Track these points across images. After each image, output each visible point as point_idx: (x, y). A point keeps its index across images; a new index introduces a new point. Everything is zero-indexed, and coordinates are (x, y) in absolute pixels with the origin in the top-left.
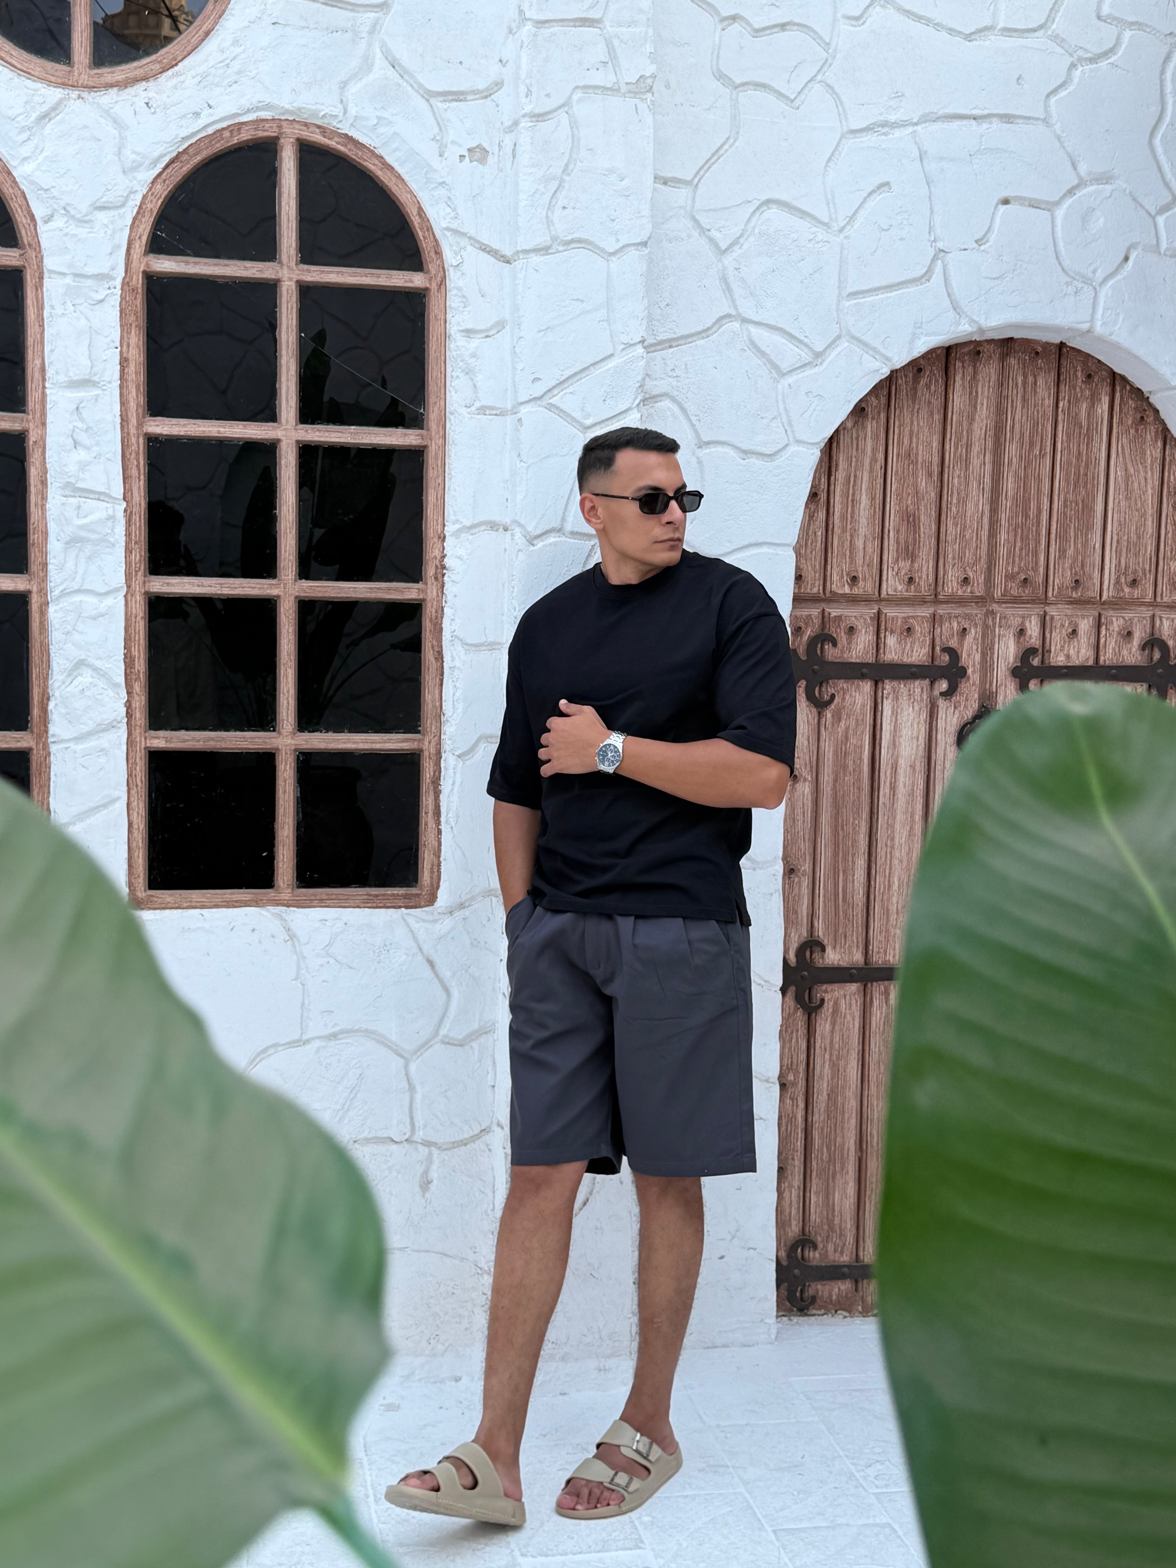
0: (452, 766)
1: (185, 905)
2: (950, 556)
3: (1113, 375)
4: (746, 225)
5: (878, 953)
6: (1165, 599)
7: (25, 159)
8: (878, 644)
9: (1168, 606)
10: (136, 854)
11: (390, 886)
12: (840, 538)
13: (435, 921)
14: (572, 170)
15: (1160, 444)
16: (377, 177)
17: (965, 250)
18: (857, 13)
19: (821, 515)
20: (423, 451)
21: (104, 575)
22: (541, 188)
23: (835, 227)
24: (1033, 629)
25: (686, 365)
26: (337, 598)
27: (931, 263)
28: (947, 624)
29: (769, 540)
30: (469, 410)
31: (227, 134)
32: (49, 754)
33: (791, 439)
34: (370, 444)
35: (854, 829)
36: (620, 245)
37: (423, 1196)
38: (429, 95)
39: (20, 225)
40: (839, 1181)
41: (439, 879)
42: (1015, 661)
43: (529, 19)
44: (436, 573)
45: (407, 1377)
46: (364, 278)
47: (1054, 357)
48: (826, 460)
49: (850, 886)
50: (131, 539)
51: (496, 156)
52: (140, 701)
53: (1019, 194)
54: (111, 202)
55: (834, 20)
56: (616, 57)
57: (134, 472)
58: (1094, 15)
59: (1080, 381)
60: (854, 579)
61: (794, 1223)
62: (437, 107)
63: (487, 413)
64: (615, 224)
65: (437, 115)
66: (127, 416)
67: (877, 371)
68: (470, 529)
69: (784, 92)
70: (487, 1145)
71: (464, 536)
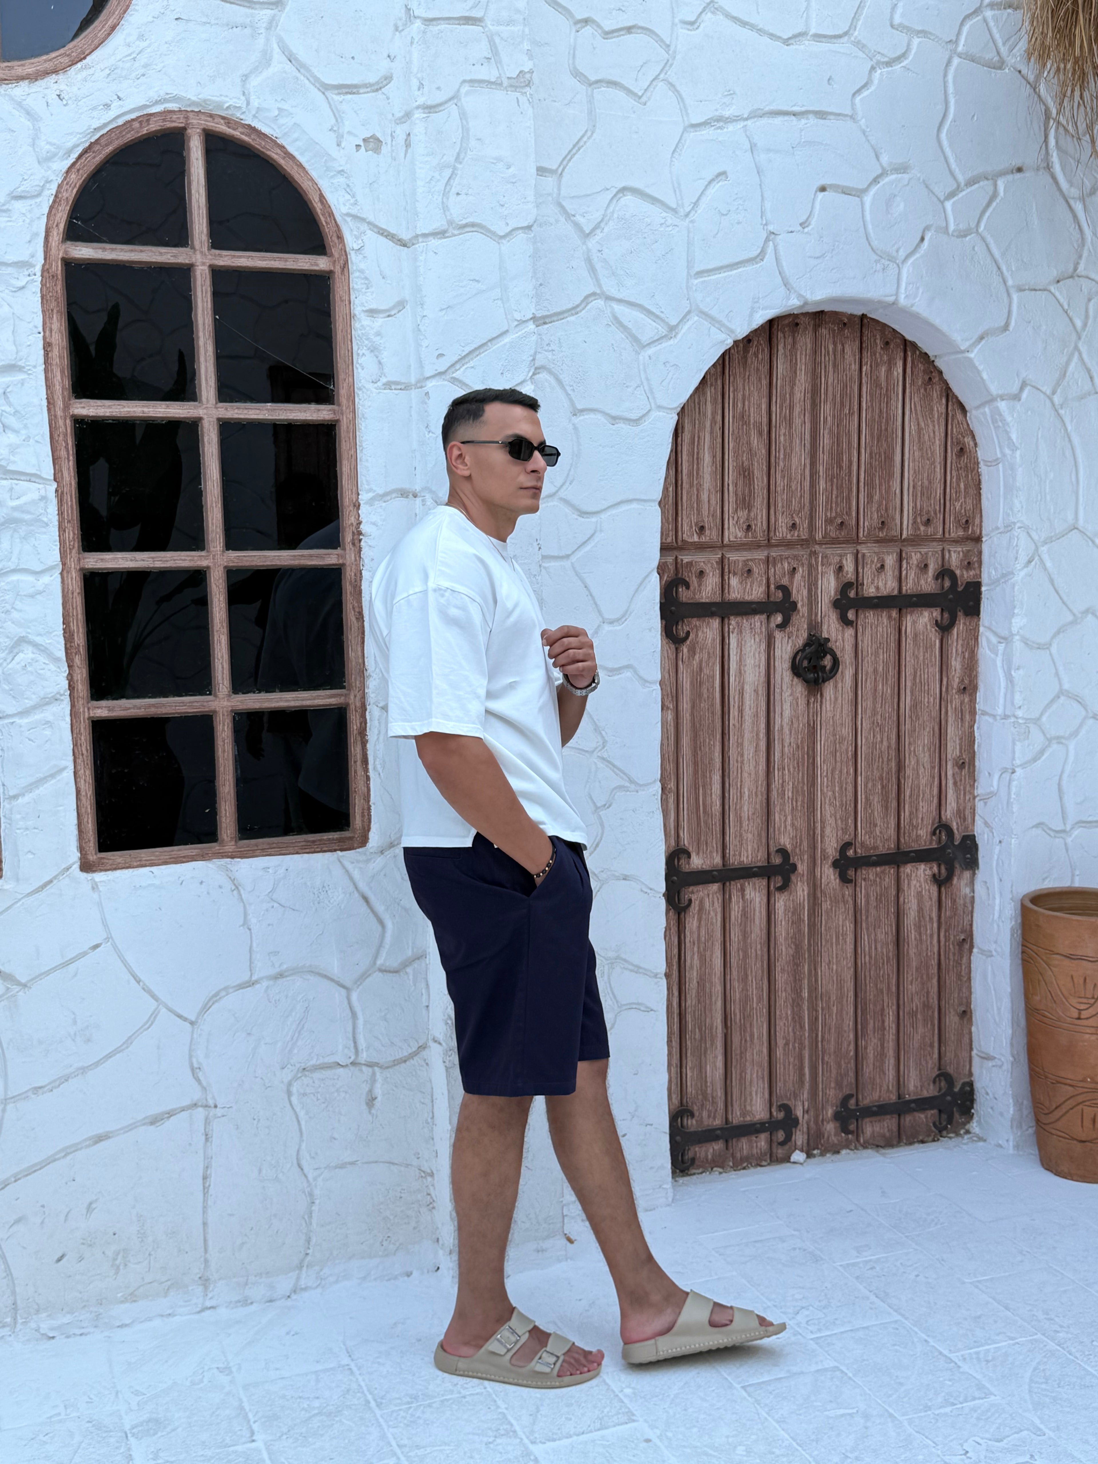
0: (377, 717)
1: (135, 864)
2: (780, 505)
3: (905, 342)
4: (606, 210)
5: (735, 855)
6: (952, 535)
8: (723, 586)
9: (954, 541)
10: (86, 820)
11: (325, 831)
12: (688, 492)
13: (368, 861)
14: (463, 159)
15: (944, 401)
16: (280, 165)
17: (792, 232)
18: (692, 18)
20: (335, 425)
21: (39, 554)
22: (437, 175)
23: (682, 212)
24: (849, 566)
25: (559, 339)
26: (263, 566)
27: (764, 244)
28: (779, 565)
29: (637, 497)
30: (376, 385)
31: (136, 125)
33: (653, 405)
34: (286, 420)
35: (710, 749)
36: (509, 229)
37: (370, 1112)
38: (325, 88)
40: (710, 1057)
41: (370, 822)
42: (836, 594)
43: (418, 17)
44: (353, 539)
45: (364, 1278)
46: (273, 262)
47: (858, 327)
49: (708, 799)
50: (63, 518)
51: (389, 146)
52: (82, 674)
53: (834, 182)
54: (28, 192)
55: (673, 24)
56: (498, 54)
57: (63, 453)
58: (888, 24)
59: (879, 347)
60: (702, 529)
61: (674, 1096)
62: (333, 99)
63: (393, 387)
64: (504, 209)
65: (333, 107)
66: (54, 400)
67: (723, 342)
68: (383, 497)
69: (633, 89)
70: (425, 1060)
71: (377, 503)
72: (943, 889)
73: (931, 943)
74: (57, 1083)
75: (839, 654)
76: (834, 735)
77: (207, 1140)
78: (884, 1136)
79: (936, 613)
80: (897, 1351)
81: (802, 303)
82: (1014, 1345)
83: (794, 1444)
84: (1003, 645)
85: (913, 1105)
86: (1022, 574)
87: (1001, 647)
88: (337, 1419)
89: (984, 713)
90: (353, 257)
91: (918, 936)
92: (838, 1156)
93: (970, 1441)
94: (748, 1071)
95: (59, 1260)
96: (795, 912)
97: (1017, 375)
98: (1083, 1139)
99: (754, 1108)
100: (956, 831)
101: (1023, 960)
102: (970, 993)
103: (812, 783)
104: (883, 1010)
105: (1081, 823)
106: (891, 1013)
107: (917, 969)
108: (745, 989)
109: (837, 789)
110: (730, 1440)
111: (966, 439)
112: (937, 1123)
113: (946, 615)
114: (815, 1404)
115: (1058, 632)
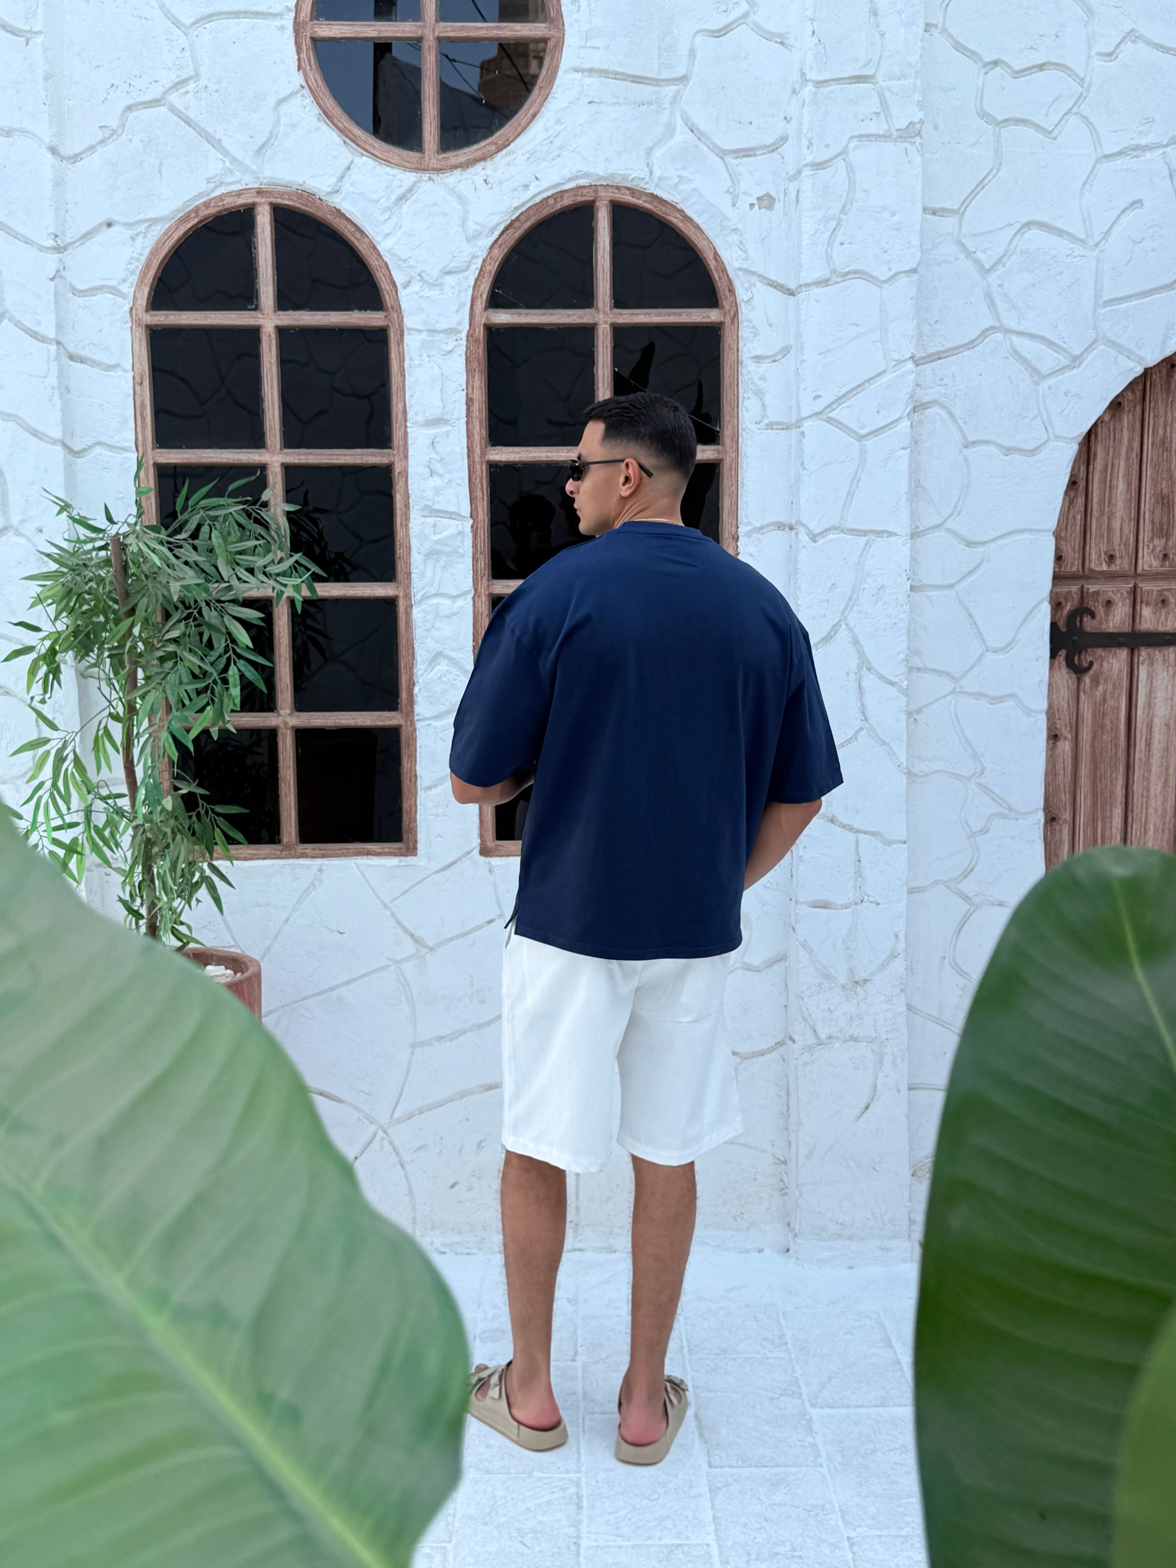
4: (1008, 246)
7: (387, 235)
8: (1134, 616)
12: (1098, 520)
14: (849, 210)
16: (679, 228)
18: (1110, 50)
19: (1080, 501)
20: (719, 464)
21: (456, 581)
22: (822, 227)
23: (1091, 242)
25: (953, 373)
29: (1029, 527)
30: (759, 426)
31: (552, 201)
32: (415, 730)
33: (1051, 436)
35: (1112, 781)
36: (892, 273)
38: (722, 154)
39: (385, 292)
43: (810, 80)
46: (668, 317)
48: (1085, 450)
49: (1108, 832)
50: (477, 550)
51: (782, 202)
54: (457, 267)
55: (1089, 57)
56: (888, 108)
57: (479, 494)
60: (1112, 558)
62: (730, 163)
63: (775, 427)
64: (887, 255)
65: (730, 170)
66: (473, 448)
67: (1131, 370)
68: (760, 529)
69: (1043, 125)
71: (755, 536)
74: (456, 1035)
90: (743, 308)
95: (452, 1187)
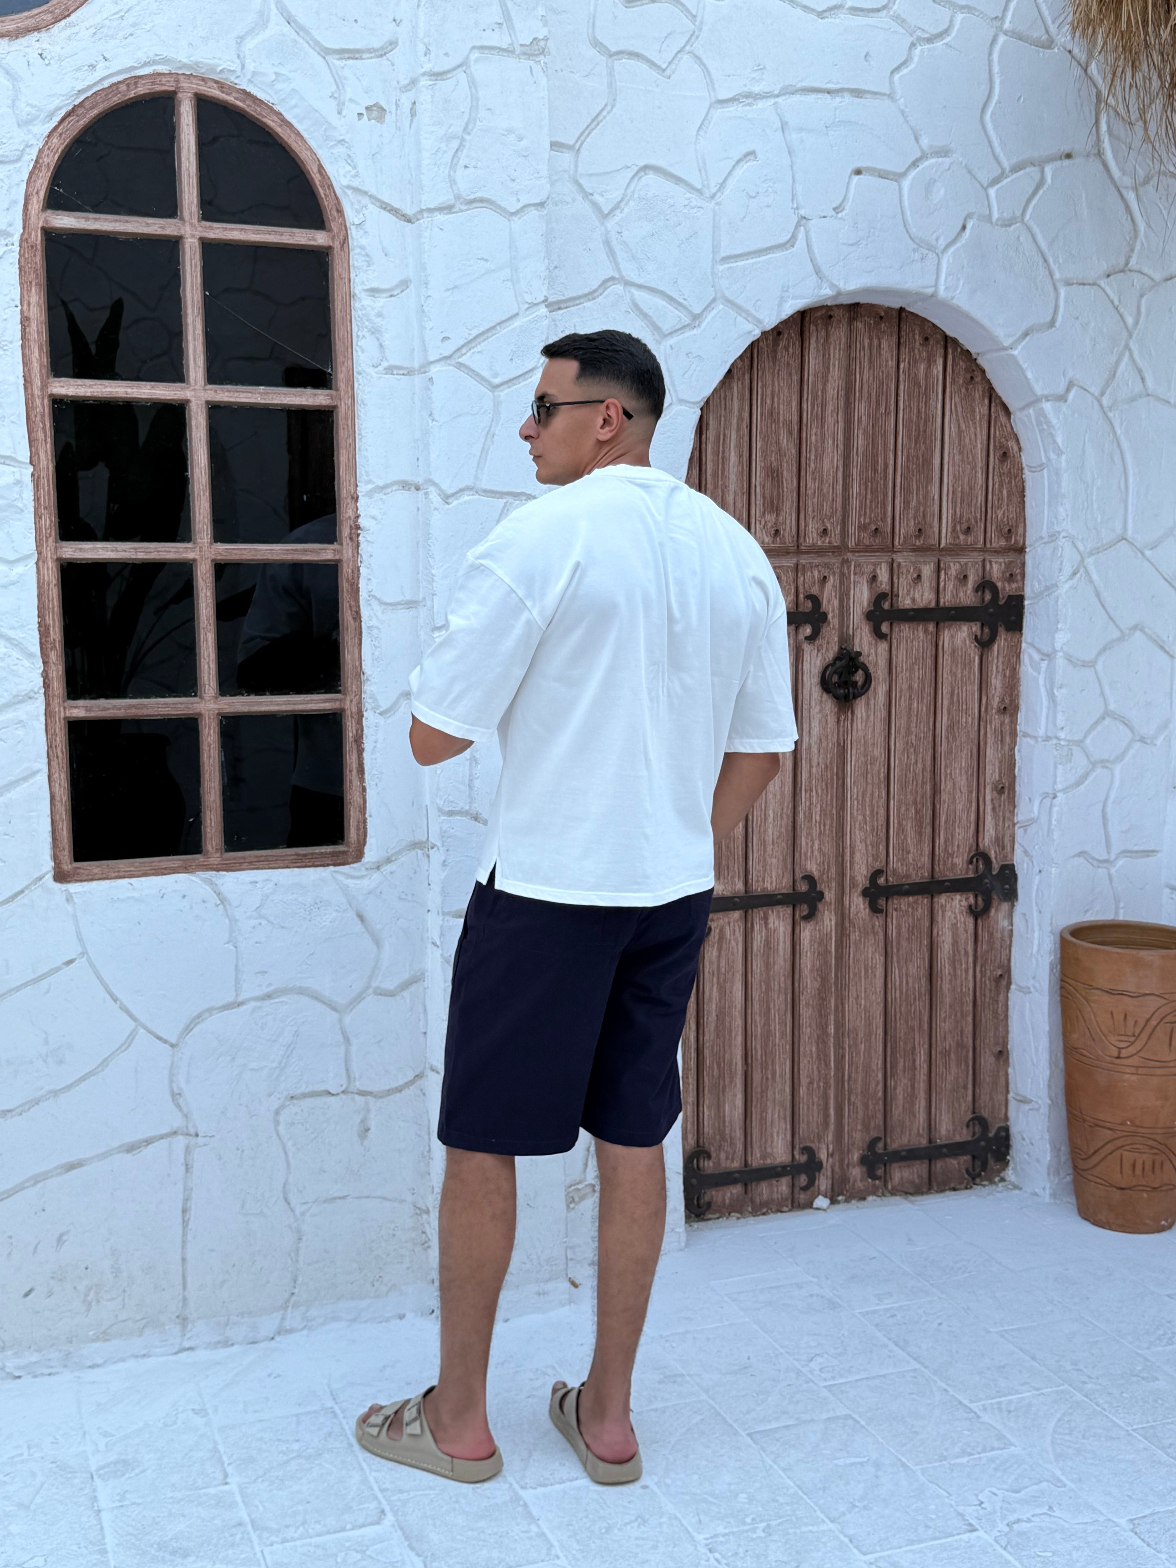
0: (374, 724)
1: (113, 875)
2: (810, 509)
3: (946, 338)
4: (626, 190)
5: (758, 881)
6: (994, 545)
9: (995, 551)
10: (60, 827)
13: (363, 877)
14: (472, 130)
15: (986, 402)
16: (277, 133)
17: (824, 217)
20: (333, 411)
21: (13, 542)
22: (443, 146)
23: (707, 194)
24: (883, 576)
26: (254, 560)
27: (795, 229)
28: (809, 573)
30: (376, 370)
31: (123, 88)
33: (675, 398)
34: (281, 405)
36: (520, 205)
37: (362, 1144)
38: (325, 52)
40: (729, 1094)
41: (365, 835)
42: (869, 605)
44: (351, 534)
45: (354, 1320)
46: (267, 236)
47: (895, 320)
50: (39, 504)
51: (394, 115)
52: (58, 671)
53: (870, 165)
54: (7, 156)
56: (510, 19)
57: (40, 435)
59: (918, 343)
61: (690, 1136)
62: (334, 64)
63: (395, 372)
64: (515, 183)
65: (334, 73)
66: (30, 377)
67: (750, 332)
68: (383, 489)
69: (657, 62)
70: (422, 1090)
71: (377, 496)
72: (979, 921)
73: (966, 978)
74: (27, 1107)
75: (871, 670)
76: (866, 755)
77: (187, 1170)
78: (913, 1182)
79: (976, 628)
80: (913, 1400)
81: (834, 293)
82: (1039, 1395)
83: (800, 1492)
84: (1046, 662)
85: (944, 1150)
86: (1067, 586)
87: (1044, 665)
88: (316, 1462)
89: (1026, 735)
90: (353, 232)
91: (951, 971)
92: (864, 1203)
93: (986, 1492)
94: (770, 1111)
95: (27, 1295)
96: (821, 942)
97: (1064, 375)
98: (1123, 1186)
99: (775, 1150)
100: (994, 860)
101: (1062, 996)
102: (1007, 1032)
103: (842, 807)
104: (914, 1048)
105: (1126, 853)
106: (922, 1052)
107: (951, 1006)
108: (767, 1023)
109: (868, 812)
110: (732, 1487)
111: (1009, 443)
112: (971, 1170)
113: (986, 630)
114: (824, 1452)
115: (1104, 649)
